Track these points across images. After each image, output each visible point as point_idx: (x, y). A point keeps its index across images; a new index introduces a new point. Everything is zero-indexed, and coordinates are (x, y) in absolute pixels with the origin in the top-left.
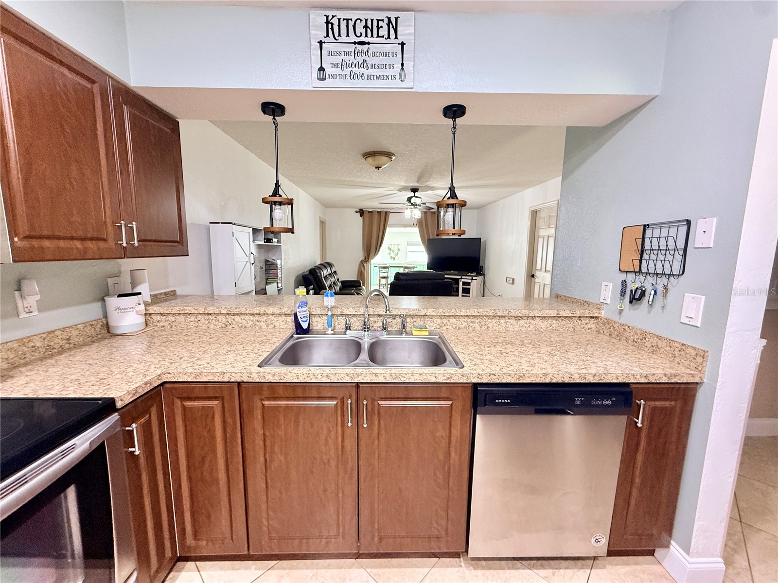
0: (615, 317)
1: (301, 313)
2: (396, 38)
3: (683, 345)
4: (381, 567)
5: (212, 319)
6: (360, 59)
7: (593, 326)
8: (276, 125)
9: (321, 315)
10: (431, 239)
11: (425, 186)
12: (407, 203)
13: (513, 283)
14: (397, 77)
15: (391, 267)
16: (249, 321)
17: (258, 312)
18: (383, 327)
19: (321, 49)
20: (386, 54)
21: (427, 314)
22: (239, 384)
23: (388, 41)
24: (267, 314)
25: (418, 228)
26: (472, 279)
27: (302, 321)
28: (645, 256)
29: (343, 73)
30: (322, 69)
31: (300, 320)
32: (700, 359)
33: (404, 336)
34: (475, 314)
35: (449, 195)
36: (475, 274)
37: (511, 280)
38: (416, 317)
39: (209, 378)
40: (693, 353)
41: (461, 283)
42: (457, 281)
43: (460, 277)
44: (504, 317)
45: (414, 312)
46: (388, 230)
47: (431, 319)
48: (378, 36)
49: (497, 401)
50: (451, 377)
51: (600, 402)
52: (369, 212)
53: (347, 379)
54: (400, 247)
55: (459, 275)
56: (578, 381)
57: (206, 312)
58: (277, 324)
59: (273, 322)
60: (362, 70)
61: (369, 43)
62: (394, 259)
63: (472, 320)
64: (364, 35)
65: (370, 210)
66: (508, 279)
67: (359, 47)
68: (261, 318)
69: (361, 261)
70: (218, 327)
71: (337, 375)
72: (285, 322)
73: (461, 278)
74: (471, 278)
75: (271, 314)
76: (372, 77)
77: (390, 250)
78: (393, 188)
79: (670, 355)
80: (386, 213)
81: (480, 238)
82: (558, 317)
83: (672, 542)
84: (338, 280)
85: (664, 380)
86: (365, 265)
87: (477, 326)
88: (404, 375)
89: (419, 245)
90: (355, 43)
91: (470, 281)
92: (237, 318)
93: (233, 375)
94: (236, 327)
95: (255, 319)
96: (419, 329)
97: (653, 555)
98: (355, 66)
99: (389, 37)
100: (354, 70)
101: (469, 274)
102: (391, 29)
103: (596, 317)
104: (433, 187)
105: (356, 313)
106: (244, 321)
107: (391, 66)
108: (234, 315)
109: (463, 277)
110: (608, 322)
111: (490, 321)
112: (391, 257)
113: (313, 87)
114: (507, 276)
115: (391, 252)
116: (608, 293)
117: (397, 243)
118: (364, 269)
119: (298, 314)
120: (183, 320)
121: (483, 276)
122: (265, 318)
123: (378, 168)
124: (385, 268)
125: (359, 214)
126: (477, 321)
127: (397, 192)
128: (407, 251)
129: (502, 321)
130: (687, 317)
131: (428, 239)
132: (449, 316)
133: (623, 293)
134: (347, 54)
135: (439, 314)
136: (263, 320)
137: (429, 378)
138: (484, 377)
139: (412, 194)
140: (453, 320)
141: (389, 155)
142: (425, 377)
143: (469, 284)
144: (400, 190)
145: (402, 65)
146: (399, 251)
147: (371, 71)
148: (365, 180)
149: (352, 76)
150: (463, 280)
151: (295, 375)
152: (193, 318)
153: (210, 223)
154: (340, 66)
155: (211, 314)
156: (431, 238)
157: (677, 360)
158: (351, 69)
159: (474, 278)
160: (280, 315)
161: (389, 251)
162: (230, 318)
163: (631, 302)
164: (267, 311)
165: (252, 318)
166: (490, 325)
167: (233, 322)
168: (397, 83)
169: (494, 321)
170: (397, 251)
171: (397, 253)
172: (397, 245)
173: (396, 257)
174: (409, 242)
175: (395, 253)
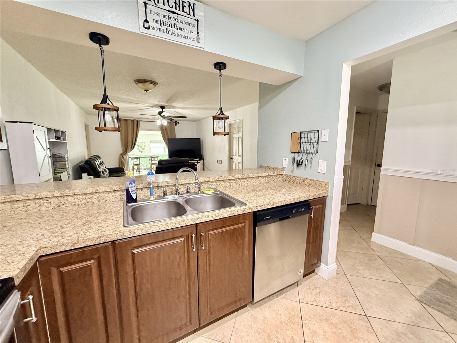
0: (290, 174)
1: (132, 188)
2: (194, 16)
3: (320, 181)
4: (210, 330)
5: (44, 203)
6: (173, 22)
7: (281, 179)
8: (102, 52)
9: (143, 188)
10: (170, 139)
11: (170, 106)
12: (158, 115)
13: (221, 163)
14: (195, 40)
15: (141, 157)
16: (81, 200)
17: (91, 191)
18: (188, 191)
19: (146, 7)
20: (188, 24)
21: (210, 181)
22: (113, 242)
23: (189, 16)
24: (99, 192)
25: (160, 132)
27: (133, 193)
28: (302, 145)
29: (161, 28)
30: (146, 21)
31: (131, 193)
32: (327, 186)
33: (199, 195)
34: (233, 178)
35: (219, 113)
36: (198, 159)
37: (220, 161)
38: (203, 183)
39: (87, 244)
40: (324, 184)
44: (246, 178)
45: (203, 180)
46: (140, 133)
47: (212, 183)
48: (183, 11)
49: (265, 218)
50: (245, 210)
51: (301, 210)
52: (124, 120)
53: (191, 223)
54: (145, 144)
56: (293, 202)
57: (38, 197)
58: (107, 199)
59: (104, 197)
60: (174, 30)
61: (178, 14)
62: (142, 152)
63: (232, 182)
64: (174, 7)
65: (125, 119)
66: (218, 161)
67: (172, 15)
68: (94, 196)
69: (121, 154)
70: (51, 208)
71: (185, 221)
72: (115, 196)
75: (102, 192)
76: (180, 36)
78: (147, 105)
79: (315, 187)
80: (137, 121)
81: (200, 139)
82: (268, 176)
83: (321, 263)
84: (106, 167)
85: (318, 196)
86: (124, 156)
87: (234, 184)
88: (222, 214)
89: (162, 143)
90: (169, 11)
91: (196, 163)
92: (69, 199)
93: (109, 236)
94: (70, 205)
95: (87, 197)
96: (209, 190)
97: (314, 272)
98: (169, 25)
99: (189, 14)
100: (169, 27)
101: (195, 159)
102: (191, 10)
103: (282, 175)
104: (174, 107)
105: (168, 185)
106: (77, 200)
107: (192, 32)
108: (67, 196)
109: (192, 161)
110: (287, 176)
111: (240, 181)
112: (140, 151)
113: (140, 32)
114: (218, 159)
115: (140, 147)
116: (286, 162)
117: (143, 142)
118: (124, 160)
119: (130, 189)
120: (9, 207)
121: (203, 160)
122: (97, 195)
123: (147, 91)
124: (137, 158)
126: (234, 182)
127: (150, 107)
128: (151, 146)
129: (245, 180)
130: (321, 170)
131: (168, 139)
132: (221, 181)
133: (293, 163)
134: (164, 16)
135: (216, 180)
136: (95, 197)
137: (235, 213)
138: (259, 207)
139: (161, 110)
140: (222, 183)
141: (154, 83)
142: (232, 213)
144: (152, 107)
145: (198, 33)
146: (145, 147)
147: (179, 32)
148: (129, 98)
149: (168, 32)
151: (157, 227)
152: (21, 204)
153: (6, 122)
154: (159, 23)
155: (42, 198)
157: (318, 188)
158: (167, 27)
159: (198, 161)
160: (110, 192)
162: (62, 200)
163: (297, 166)
164: (99, 190)
165: (84, 197)
166: (240, 183)
167: (66, 202)
168: (195, 43)
169: (242, 181)
170: (144, 147)
171: (144, 148)
172: (143, 143)
173: (143, 151)
174: (151, 141)
175: (142, 148)
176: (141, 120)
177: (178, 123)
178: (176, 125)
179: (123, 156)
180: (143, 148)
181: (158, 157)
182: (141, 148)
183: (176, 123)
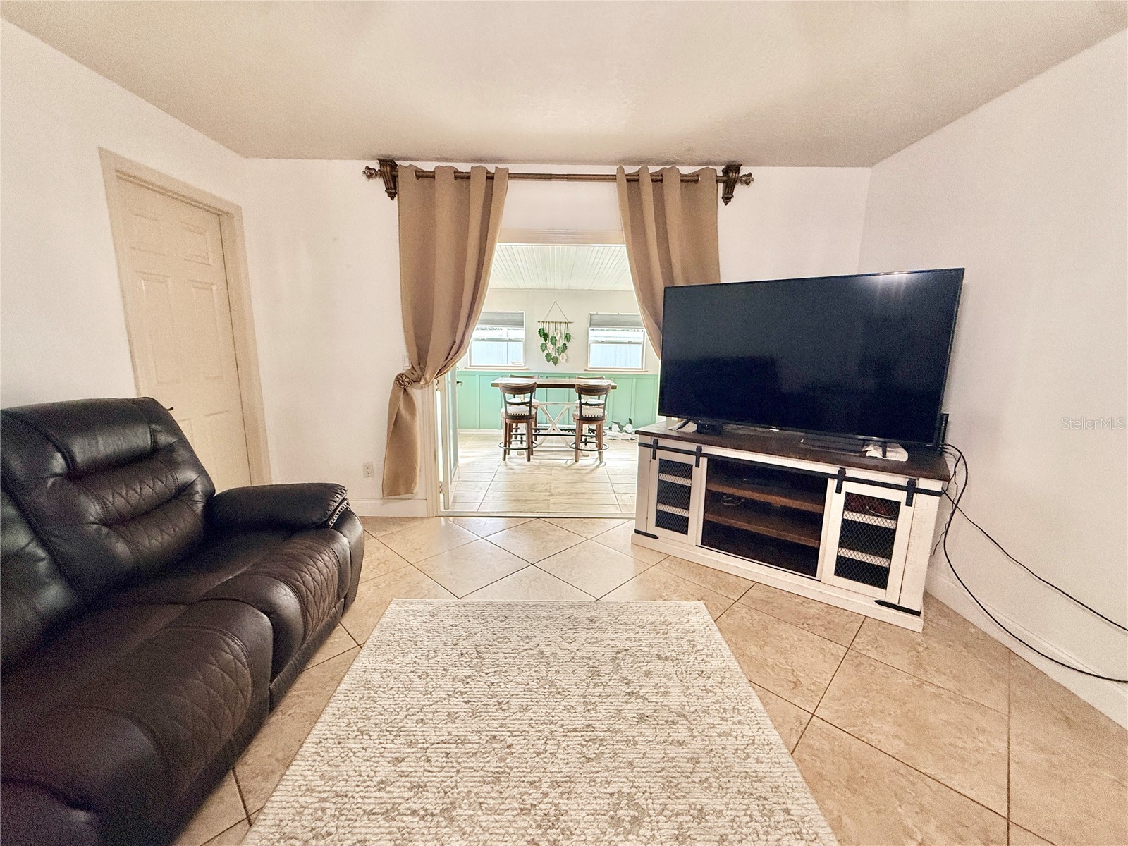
10: (678, 288)
26: (911, 489)
41: (835, 500)
43: (833, 470)
52: (424, 173)
55: (832, 462)
62: (555, 361)
65: (428, 167)
69: (400, 380)
73: (841, 477)
77: (545, 336)
80: (490, 178)
81: (964, 269)
86: (413, 393)
91: (900, 496)
109: (851, 472)
115: (549, 343)
118: (413, 410)
125: (379, 185)
128: (590, 342)
131: (666, 290)
143: (891, 509)
146: (568, 341)
150: (848, 487)
156: (680, 282)
159: (925, 484)
161: (542, 341)
170: (563, 341)
171: (565, 344)
172: (563, 325)
173: (560, 358)
174: (594, 317)
175: (558, 345)
176: (514, 169)
177: (748, 180)
178: (727, 198)
179: (409, 389)
180: (561, 345)
181: (611, 391)
182: (552, 347)
183: (731, 177)
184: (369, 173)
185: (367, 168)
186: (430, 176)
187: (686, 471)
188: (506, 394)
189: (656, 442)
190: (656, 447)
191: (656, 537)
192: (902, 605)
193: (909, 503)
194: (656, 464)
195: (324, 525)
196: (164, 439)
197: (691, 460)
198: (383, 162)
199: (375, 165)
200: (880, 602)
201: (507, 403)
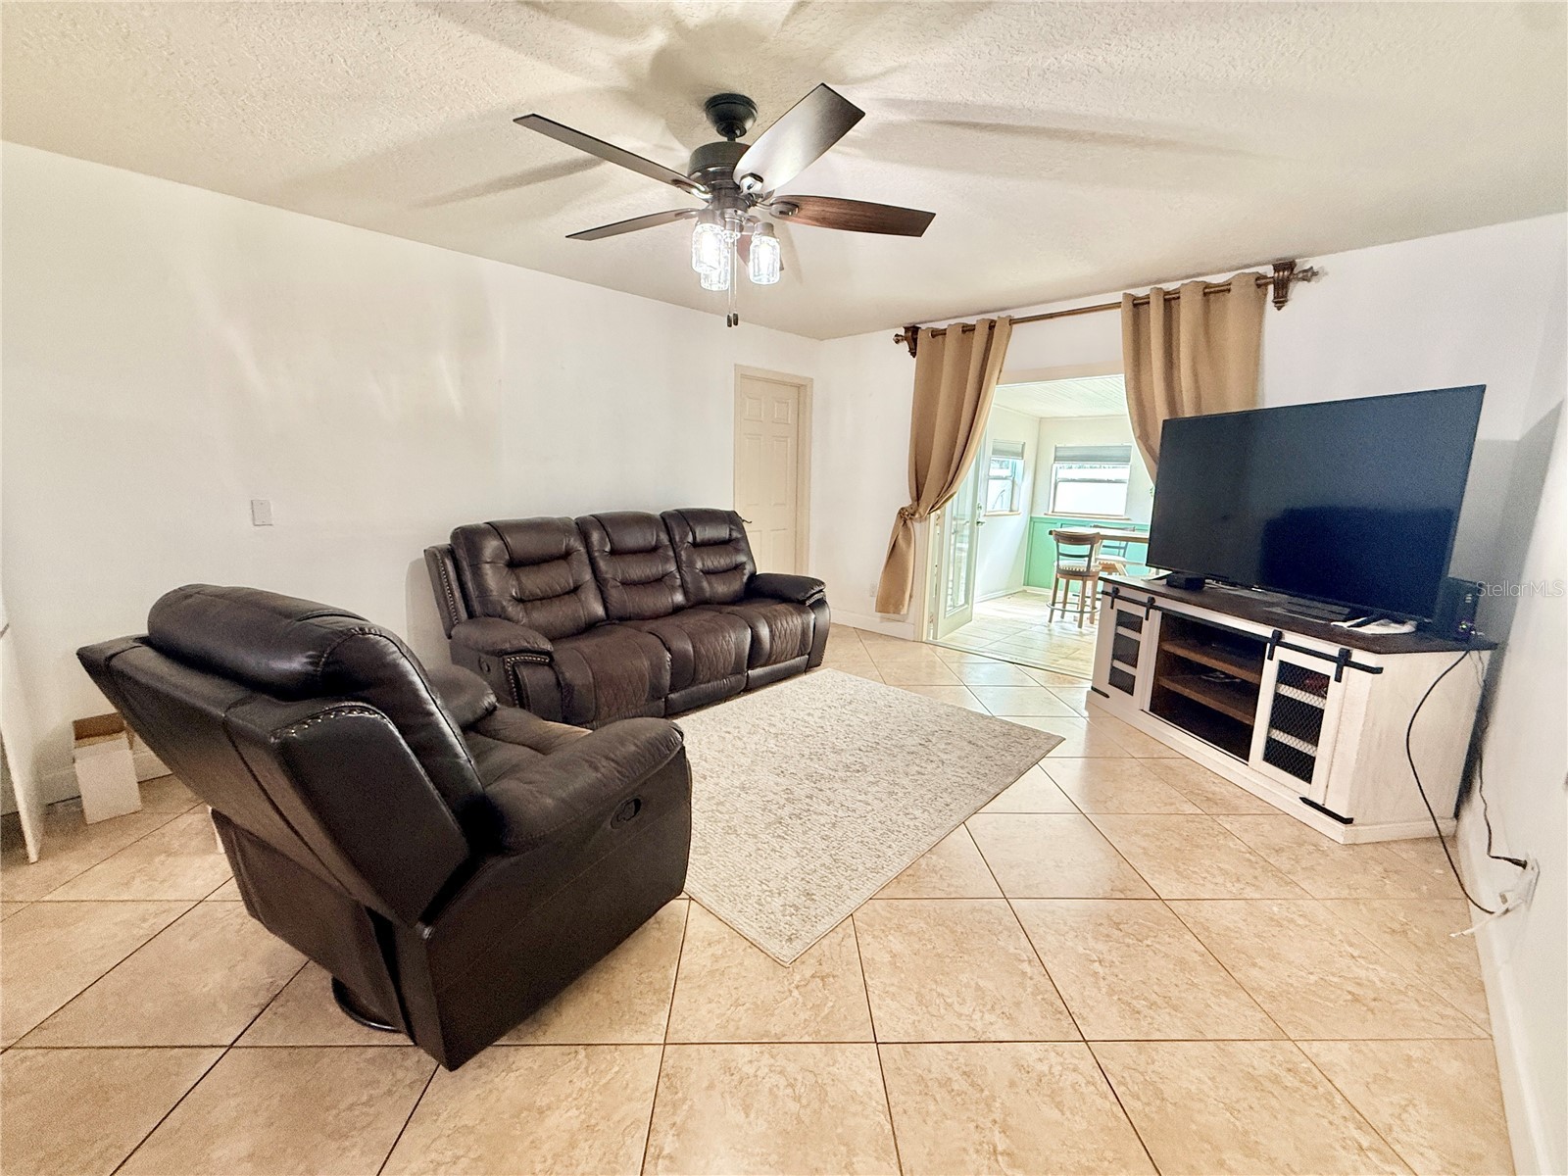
10: (1181, 421)
26: (1343, 661)
41: (1270, 669)
42: (1253, 650)
43: (1266, 631)
52: (934, 333)
55: (1266, 622)
69: (901, 513)
73: (1277, 640)
74: (1333, 649)
80: (992, 326)
86: (911, 530)
91: (1328, 668)
118: (910, 541)
125: (905, 346)
131: (1164, 422)
143: (1317, 684)
150: (1281, 654)
159: (1358, 656)
176: (1017, 314)
177: (1309, 275)
178: (1280, 301)
179: (909, 522)
183: (1284, 277)
184: (898, 339)
185: (897, 335)
186: (943, 333)
187: (1135, 624)
188: (1060, 544)
189: (1116, 591)
190: (1115, 594)
191: (1107, 696)
192: (1327, 807)
193: (1338, 679)
194: (1114, 614)
195: (803, 602)
196: (735, 534)
197: (1141, 612)
198: (907, 329)
199: (902, 332)
200: (1305, 800)
201: (1059, 554)
